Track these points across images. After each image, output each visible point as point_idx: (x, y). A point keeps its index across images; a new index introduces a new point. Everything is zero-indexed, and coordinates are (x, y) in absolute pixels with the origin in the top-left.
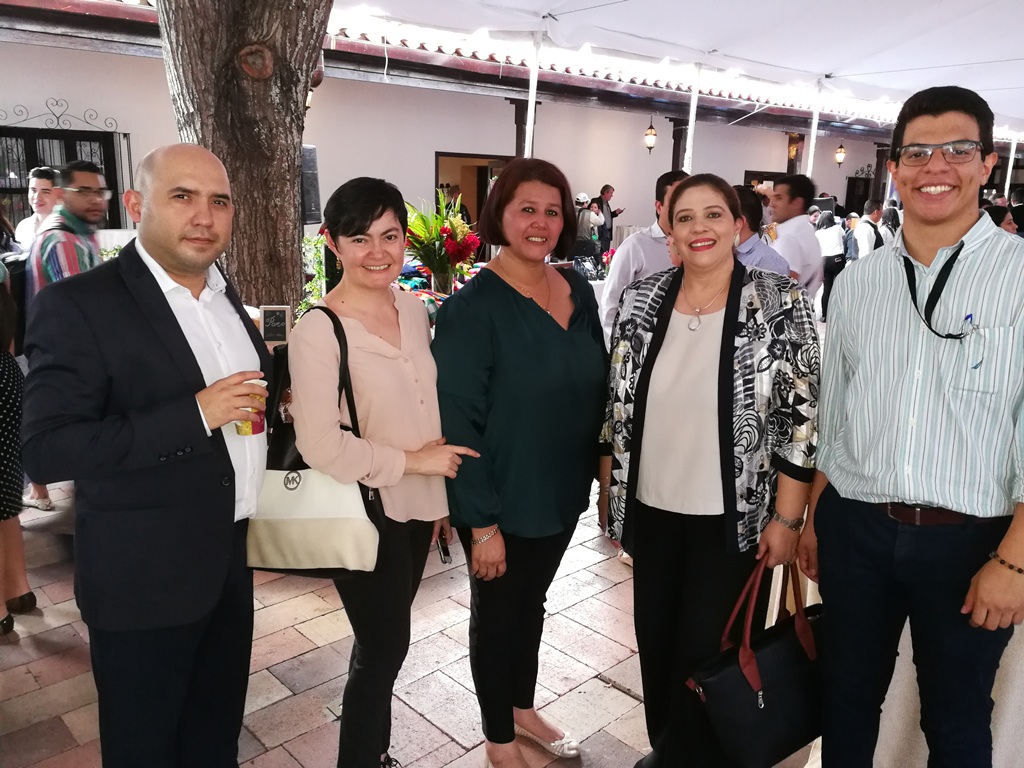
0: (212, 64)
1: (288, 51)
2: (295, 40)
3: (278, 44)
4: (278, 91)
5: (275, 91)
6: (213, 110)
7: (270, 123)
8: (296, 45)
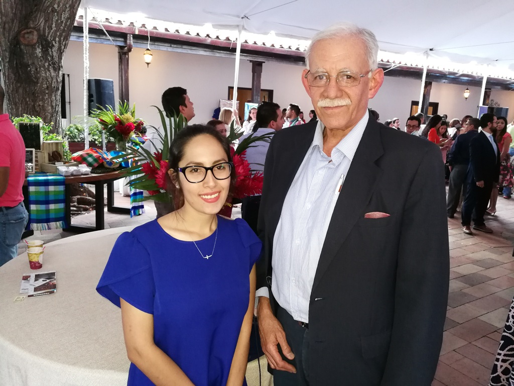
0: (9, 38)
1: (47, 32)
2: (51, 27)
3: (42, 29)
4: (40, 50)
5: (38, 51)
6: (8, 59)
7: (36, 66)
8: (52, 29)
